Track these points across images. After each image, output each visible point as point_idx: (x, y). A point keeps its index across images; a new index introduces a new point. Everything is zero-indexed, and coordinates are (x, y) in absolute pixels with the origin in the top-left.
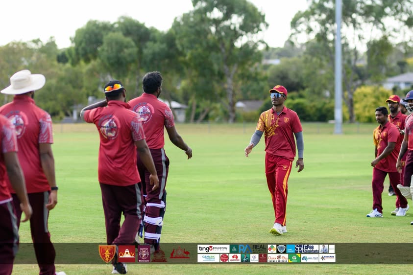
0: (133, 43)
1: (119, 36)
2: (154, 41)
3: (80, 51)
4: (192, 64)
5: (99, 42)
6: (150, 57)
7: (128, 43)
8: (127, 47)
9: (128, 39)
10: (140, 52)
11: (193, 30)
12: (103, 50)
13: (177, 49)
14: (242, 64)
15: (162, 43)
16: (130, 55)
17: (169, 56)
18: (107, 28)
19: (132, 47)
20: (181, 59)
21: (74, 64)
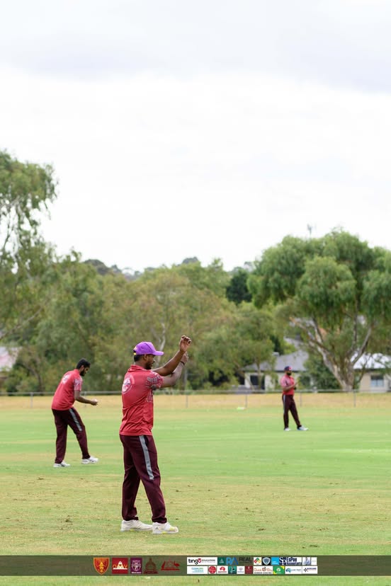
0: (349, 273)
1: (330, 262)
3: (272, 285)
5: (299, 273)
6: (374, 292)
7: (343, 272)
9: (343, 268)
10: (359, 287)
12: (305, 283)
16: (346, 291)
18: (311, 249)
19: (348, 279)
21: (259, 305)
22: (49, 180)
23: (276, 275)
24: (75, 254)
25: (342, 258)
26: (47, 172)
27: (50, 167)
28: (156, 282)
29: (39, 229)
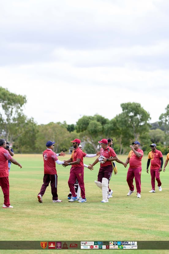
0: (100, 124)
1: (95, 121)
2: (108, 123)
3: (81, 127)
4: (122, 133)
5: (88, 124)
6: (107, 129)
8: (99, 125)
9: (99, 123)
10: (103, 128)
11: (124, 120)
12: (89, 127)
13: (117, 127)
14: (141, 133)
15: (111, 124)
16: (100, 129)
17: (113, 129)
18: (90, 118)
19: (100, 126)
20: (118, 131)
22: (25, 99)
23: (82, 125)
24: (33, 118)
25: (98, 121)
26: (25, 97)
27: (25, 96)
28: (52, 126)
29: (23, 112)
